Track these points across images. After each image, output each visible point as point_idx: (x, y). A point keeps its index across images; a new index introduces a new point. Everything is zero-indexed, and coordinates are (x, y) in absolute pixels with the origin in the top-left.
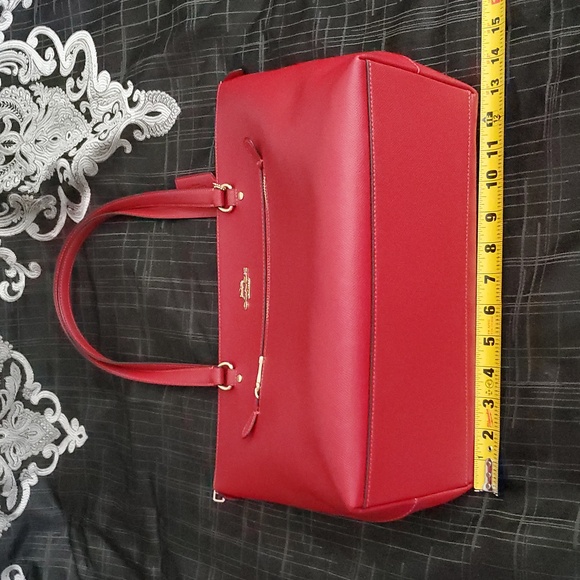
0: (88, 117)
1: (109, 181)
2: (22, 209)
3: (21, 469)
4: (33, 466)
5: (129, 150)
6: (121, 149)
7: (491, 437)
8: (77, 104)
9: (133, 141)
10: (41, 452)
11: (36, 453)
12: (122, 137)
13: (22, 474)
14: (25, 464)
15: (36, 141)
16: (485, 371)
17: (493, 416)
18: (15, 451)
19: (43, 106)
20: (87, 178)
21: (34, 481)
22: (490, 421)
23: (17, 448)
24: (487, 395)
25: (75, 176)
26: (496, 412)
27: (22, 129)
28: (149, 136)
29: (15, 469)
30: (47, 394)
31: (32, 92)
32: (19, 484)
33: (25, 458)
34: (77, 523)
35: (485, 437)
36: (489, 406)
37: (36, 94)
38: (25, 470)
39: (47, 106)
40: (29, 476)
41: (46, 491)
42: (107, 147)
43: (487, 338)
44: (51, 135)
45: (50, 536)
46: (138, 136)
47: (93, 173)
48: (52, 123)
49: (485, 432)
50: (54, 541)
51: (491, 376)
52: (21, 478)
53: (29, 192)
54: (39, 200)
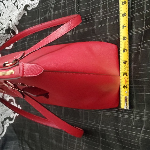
0: (17, 7)
1: (22, 26)
2: (1, 39)
3: (4, 121)
4: (8, 120)
5: (26, 15)
6: (24, 14)
7: (126, 88)
8: (14, 4)
9: (27, 11)
10: (10, 116)
11: (8, 116)
12: (24, 10)
13: (4, 123)
14: (5, 120)
15: (5, 18)
16: (124, 63)
17: (127, 79)
18: (2, 116)
19: (6, 7)
20: (16, 26)
21: (8, 125)
22: (126, 82)
23: (3, 115)
24: (125, 72)
25: (13, 25)
26: (127, 77)
27: (2, 15)
28: (32, 8)
29: (2, 121)
30: (11, 98)
31: (3, 3)
32: (3, 126)
33: (5, 118)
34: (21, 139)
35: (124, 88)
36: (125, 76)
37: (4, 4)
38: (5, 122)
39: (7, 7)
40: (6, 124)
41: (12, 128)
42: (20, 14)
43: (124, 49)
44: (9, 16)
45: (13, 143)
46: (29, 9)
47: (17, 24)
48: (9, 11)
49: (124, 86)
50: (14, 144)
51: (126, 64)
52: (4, 124)
53: (2, 33)
54: (5, 35)
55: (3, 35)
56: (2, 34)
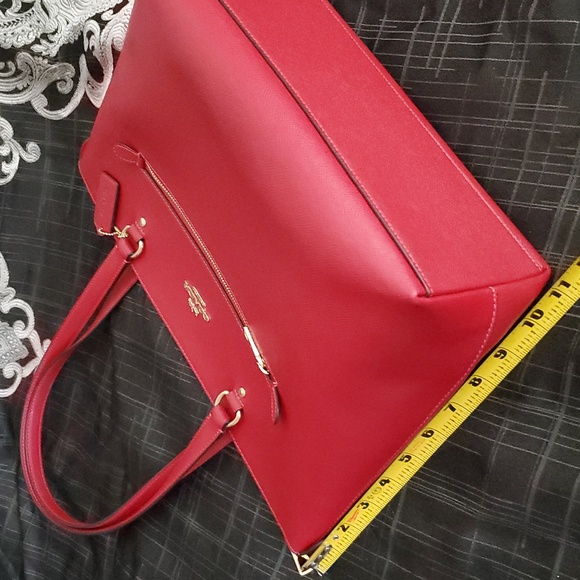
2: (31, 75)
10: (1, 370)
20: (114, 51)
25: (102, 45)
30: (20, 304)
53: (44, 53)
54: (54, 66)
55: (46, 61)
56: (44, 58)
